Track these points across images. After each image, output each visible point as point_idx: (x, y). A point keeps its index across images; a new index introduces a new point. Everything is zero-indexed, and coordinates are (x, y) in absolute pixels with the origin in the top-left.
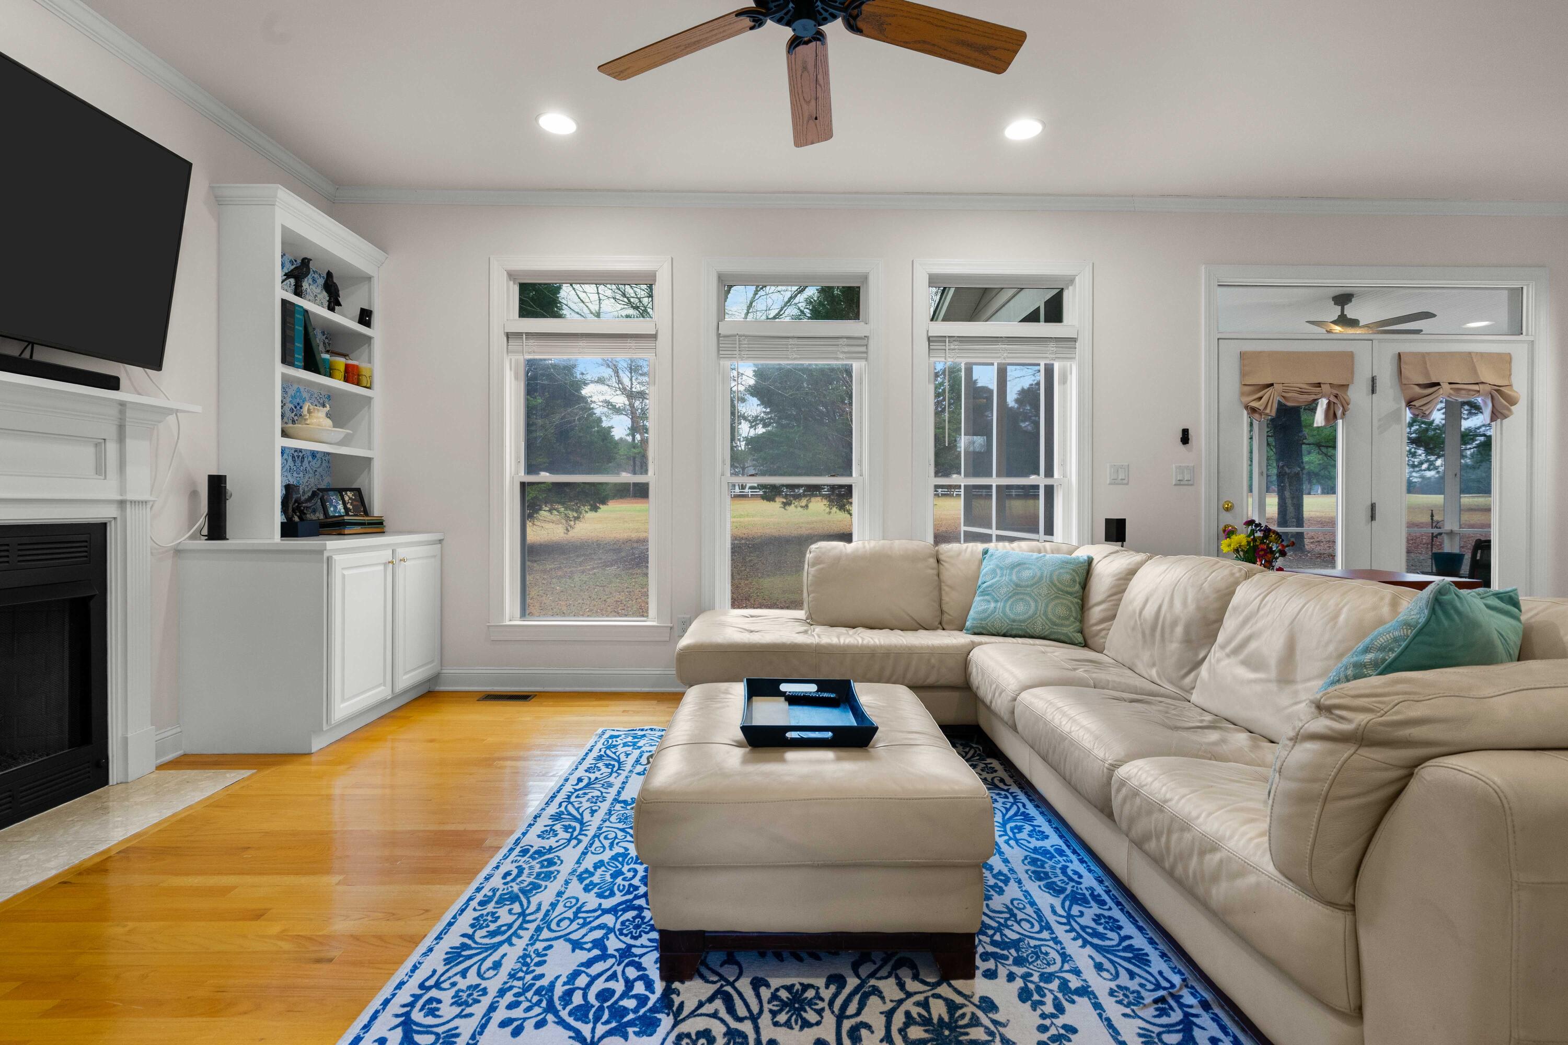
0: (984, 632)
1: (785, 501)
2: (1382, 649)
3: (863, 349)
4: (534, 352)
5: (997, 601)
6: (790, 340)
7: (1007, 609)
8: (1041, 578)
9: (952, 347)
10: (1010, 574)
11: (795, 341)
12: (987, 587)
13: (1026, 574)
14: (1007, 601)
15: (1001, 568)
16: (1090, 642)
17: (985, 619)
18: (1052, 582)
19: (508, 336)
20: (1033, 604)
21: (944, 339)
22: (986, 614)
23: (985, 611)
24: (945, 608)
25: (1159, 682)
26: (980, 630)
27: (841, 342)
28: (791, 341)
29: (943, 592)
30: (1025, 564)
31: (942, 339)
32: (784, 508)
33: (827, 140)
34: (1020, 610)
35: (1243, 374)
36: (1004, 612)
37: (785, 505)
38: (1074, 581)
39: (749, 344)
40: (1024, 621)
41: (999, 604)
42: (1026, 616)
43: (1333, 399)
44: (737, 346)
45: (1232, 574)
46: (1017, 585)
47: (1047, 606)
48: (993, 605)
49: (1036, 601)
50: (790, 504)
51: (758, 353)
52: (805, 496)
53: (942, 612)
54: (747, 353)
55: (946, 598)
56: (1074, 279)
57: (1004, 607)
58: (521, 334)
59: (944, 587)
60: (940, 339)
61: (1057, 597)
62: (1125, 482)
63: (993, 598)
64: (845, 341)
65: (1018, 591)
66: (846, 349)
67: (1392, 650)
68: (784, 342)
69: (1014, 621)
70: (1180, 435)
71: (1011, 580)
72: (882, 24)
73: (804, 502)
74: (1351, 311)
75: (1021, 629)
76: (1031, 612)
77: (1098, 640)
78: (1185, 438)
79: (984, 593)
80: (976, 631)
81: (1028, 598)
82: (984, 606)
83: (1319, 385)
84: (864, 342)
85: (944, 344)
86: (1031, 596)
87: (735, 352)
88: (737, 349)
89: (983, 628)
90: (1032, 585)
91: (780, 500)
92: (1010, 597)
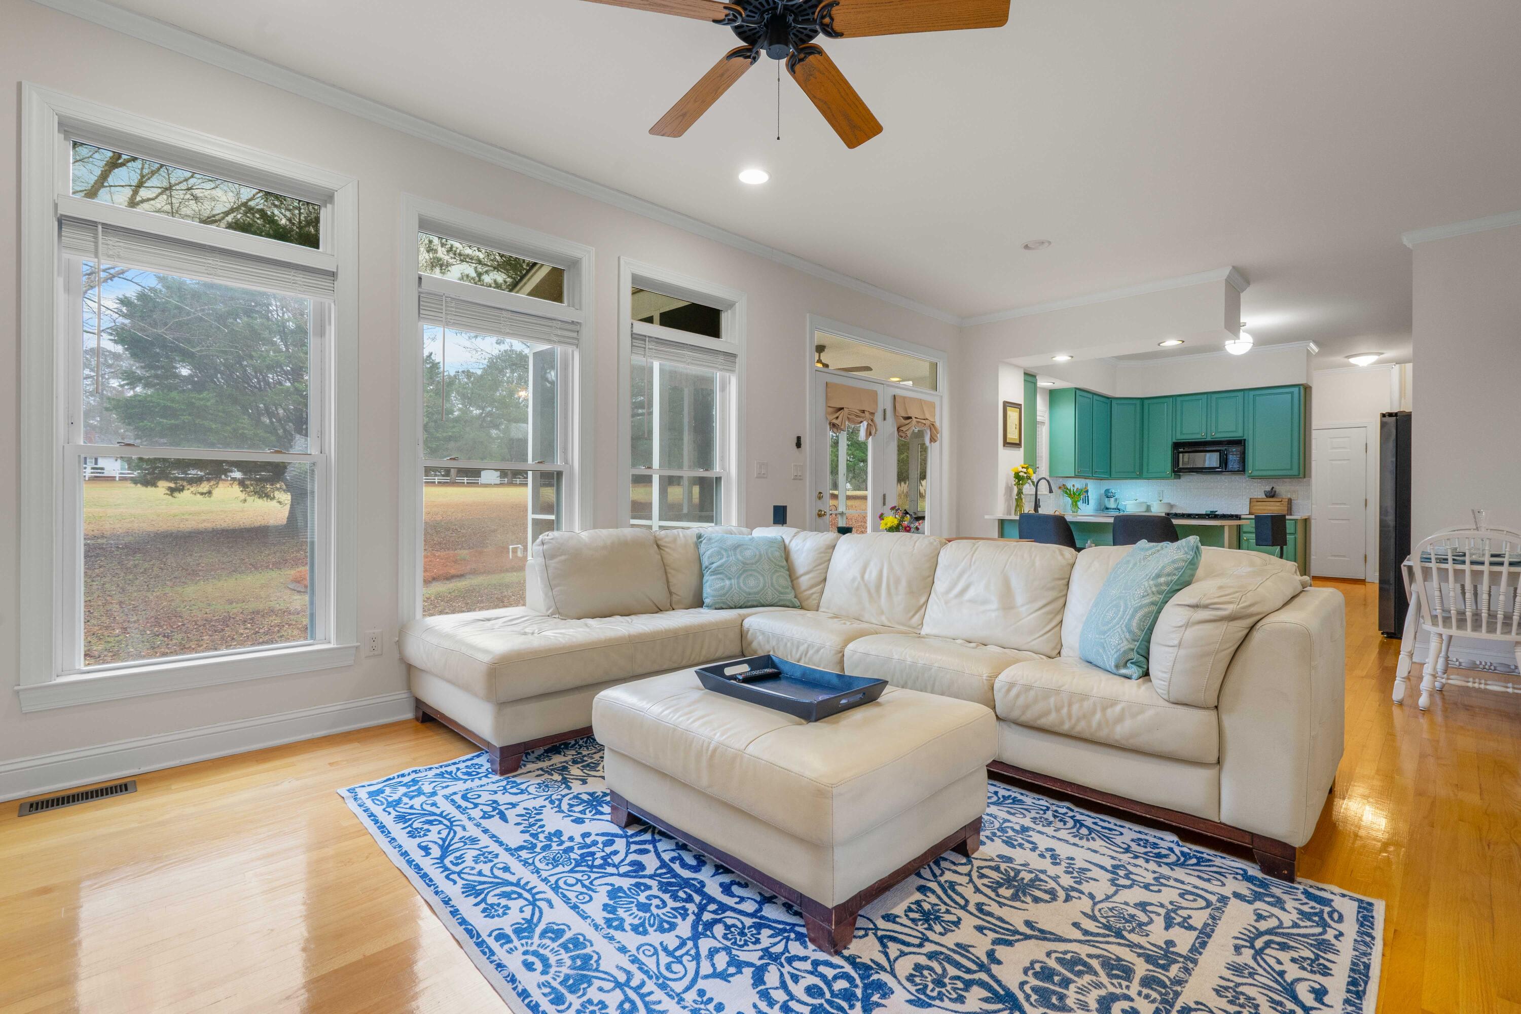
0: (724, 607)
1: (172, 485)
2: (1169, 575)
3: (575, 335)
4: (119, 257)
5: (730, 579)
6: (503, 312)
7: (742, 584)
8: (760, 555)
9: (650, 347)
10: (735, 555)
11: (509, 315)
12: (718, 567)
13: (748, 553)
14: (738, 578)
15: (726, 550)
16: (804, 604)
17: (725, 595)
18: (769, 558)
19: (62, 221)
20: (761, 579)
21: (644, 338)
22: (725, 591)
23: (722, 588)
24: (673, 590)
25: (890, 625)
26: (722, 605)
27: (554, 324)
28: (505, 314)
29: (669, 575)
30: (743, 545)
31: (643, 338)
32: (171, 495)
33: (675, 137)
34: (752, 584)
35: (827, 398)
36: (740, 588)
37: (172, 491)
38: (782, 557)
39: (456, 308)
40: (758, 593)
41: (733, 581)
42: (759, 588)
43: (870, 422)
44: (444, 307)
45: (931, 544)
46: (744, 563)
47: (772, 578)
48: (728, 582)
49: (763, 575)
50: (181, 490)
51: (469, 320)
52: (208, 480)
53: (671, 593)
54: (453, 318)
55: (673, 580)
56: (735, 304)
57: (738, 583)
58: (94, 224)
59: (669, 570)
60: (641, 337)
61: (776, 571)
62: (765, 476)
63: (726, 576)
64: (560, 324)
65: (746, 568)
66: (559, 332)
67: (1174, 575)
68: (497, 313)
69: (750, 594)
70: (795, 441)
71: (738, 560)
72: (811, 75)
73: (205, 487)
74: (825, 357)
75: (756, 600)
76: (761, 585)
77: (813, 602)
78: (799, 445)
79: (714, 573)
80: (717, 606)
81: (756, 574)
82: (719, 584)
83: (863, 412)
84: (578, 328)
85: (643, 342)
86: (758, 572)
87: (440, 315)
88: (444, 311)
89: (724, 603)
90: (756, 562)
91: (163, 485)
92: (741, 574)
